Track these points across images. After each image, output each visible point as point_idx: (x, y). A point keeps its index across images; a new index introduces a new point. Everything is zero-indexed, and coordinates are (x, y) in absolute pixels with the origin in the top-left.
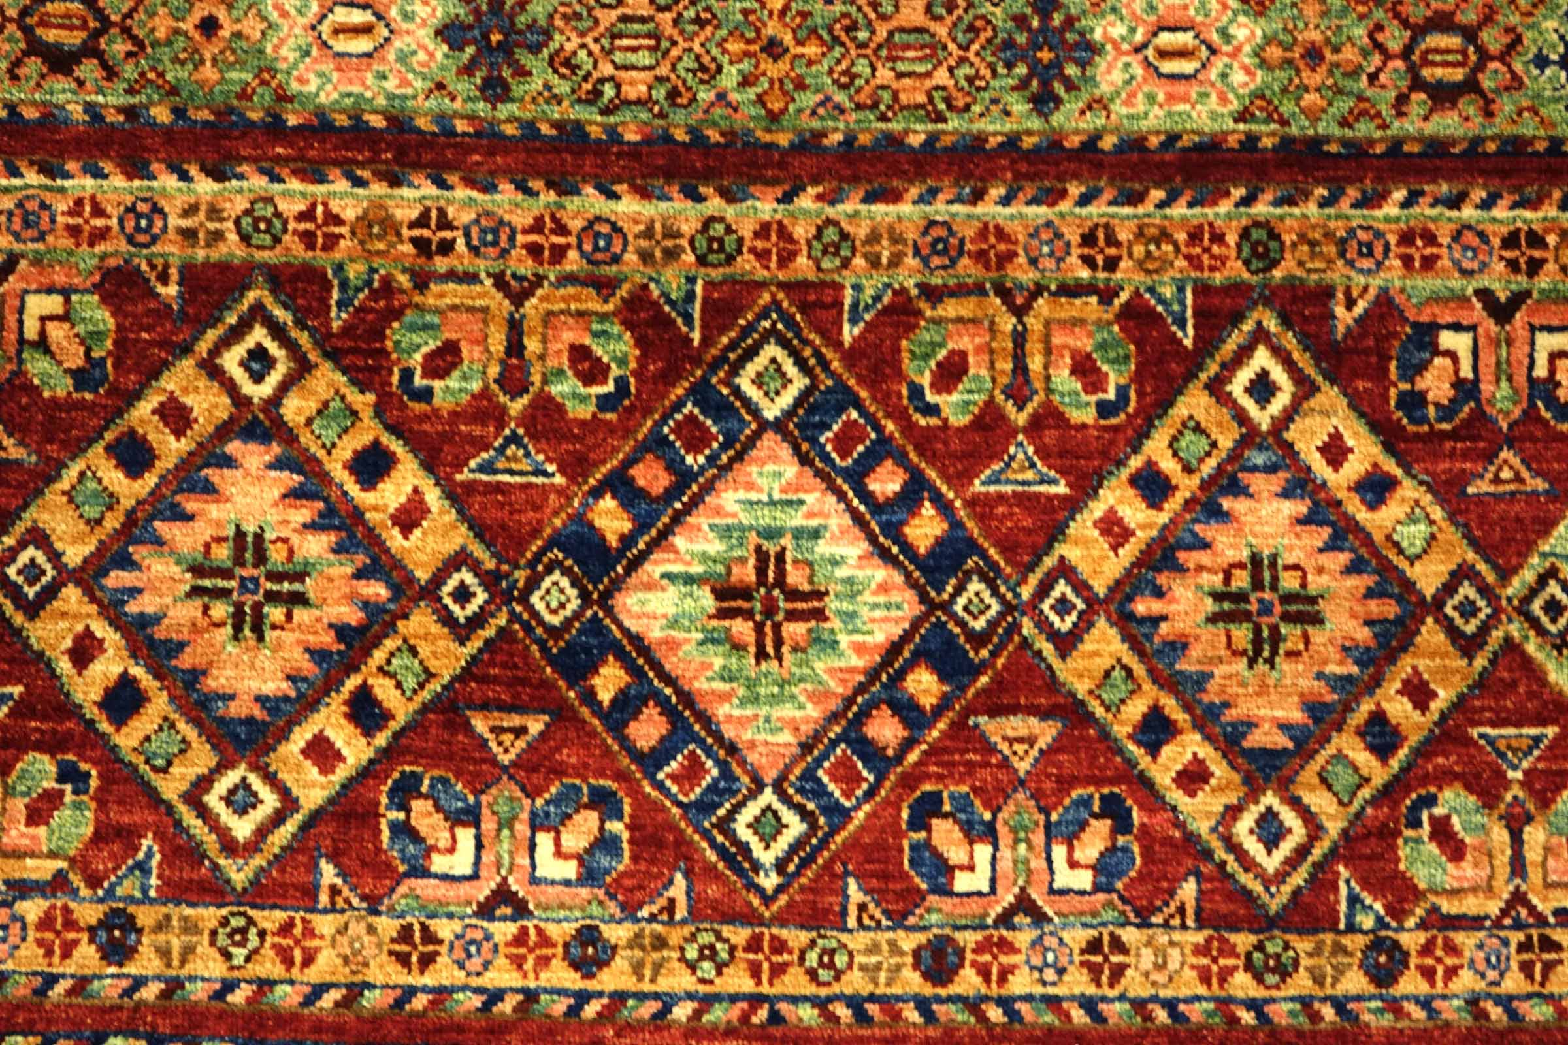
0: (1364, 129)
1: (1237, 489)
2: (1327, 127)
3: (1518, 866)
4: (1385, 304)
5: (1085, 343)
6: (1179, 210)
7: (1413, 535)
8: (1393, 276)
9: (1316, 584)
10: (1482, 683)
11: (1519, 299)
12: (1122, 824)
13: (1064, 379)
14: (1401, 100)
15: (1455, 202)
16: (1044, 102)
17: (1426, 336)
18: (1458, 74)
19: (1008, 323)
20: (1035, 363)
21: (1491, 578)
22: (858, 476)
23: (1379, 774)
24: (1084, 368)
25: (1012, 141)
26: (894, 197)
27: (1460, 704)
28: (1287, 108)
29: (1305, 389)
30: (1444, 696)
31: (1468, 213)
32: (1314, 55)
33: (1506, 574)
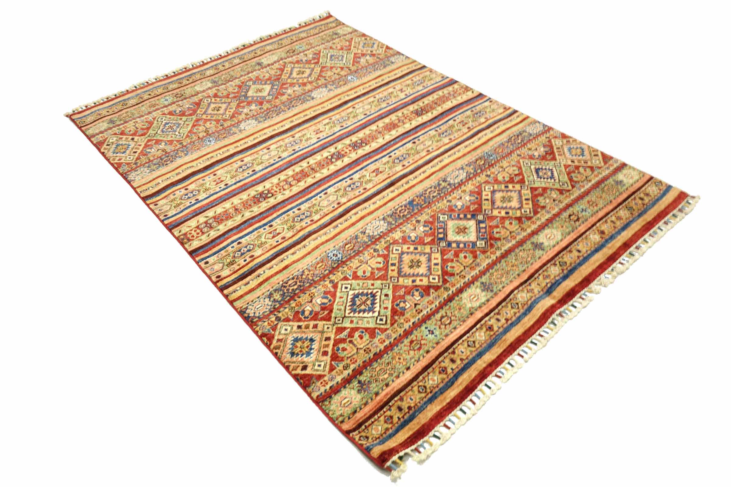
0: (447, 307)
1: (429, 270)
2: (452, 304)
3: (369, 266)
4: (428, 295)
5: (455, 269)
6: (459, 286)
7: (406, 281)
8: (431, 298)
9: (412, 269)
10: (387, 276)
11: (415, 307)
12: (412, 241)
13: (454, 265)
14: (446, 313)
15: (431, 309)
16: (482, 283)
17: (422, 297)
18: (443, 320)
19: (464, 264)
20: (458, 264)
21: (395, 284)
22: (465, 244)
23: (390, 262)
24: (453, 267)
25: (481, 277)
26: (487, 265)
27: (388, 272)
28: (458, 302)
29: (429, 282)
30: (390, 272)
31: (429, 309)
32: (460, 309)
33: (393, 285)
